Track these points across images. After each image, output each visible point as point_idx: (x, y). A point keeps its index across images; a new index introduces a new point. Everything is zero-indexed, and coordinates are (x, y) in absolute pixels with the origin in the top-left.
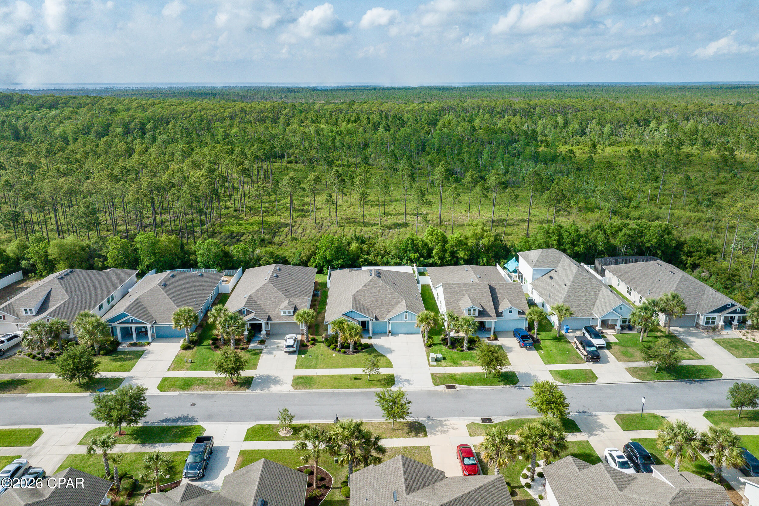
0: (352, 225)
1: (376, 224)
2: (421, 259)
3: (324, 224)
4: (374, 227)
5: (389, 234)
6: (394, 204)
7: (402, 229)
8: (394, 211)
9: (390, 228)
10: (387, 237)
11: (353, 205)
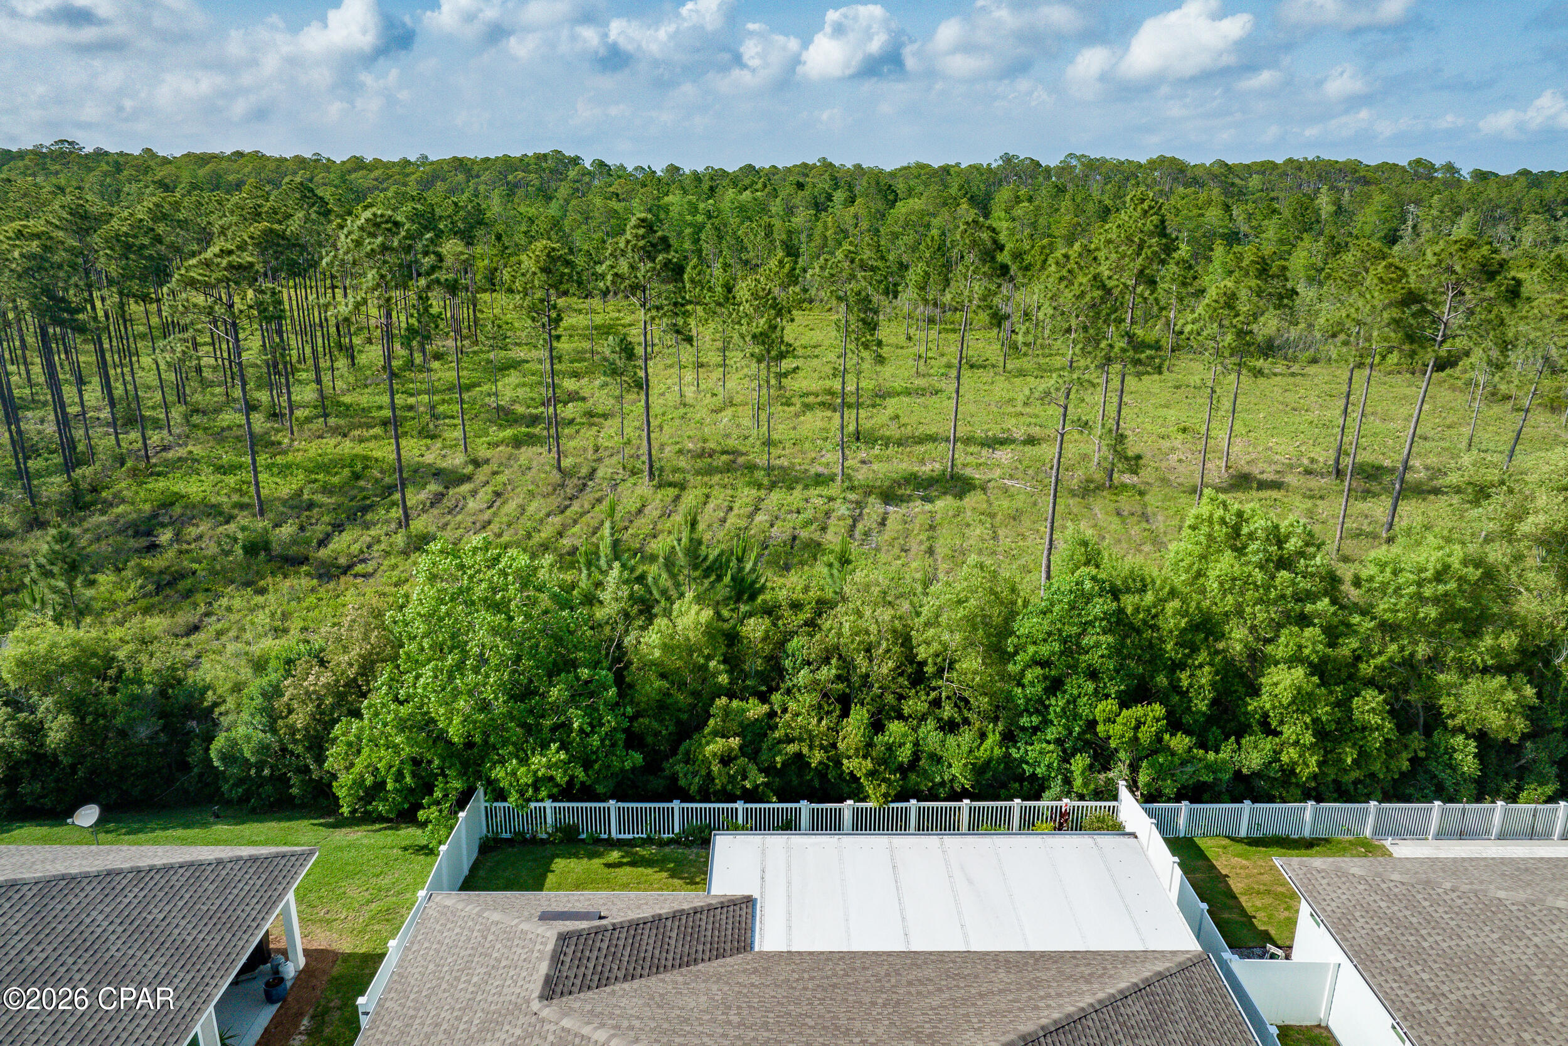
0: (716, 478)
1: (820, 480)
2: (1180, 742)
3: (600, 473)
4: (813, 492)
5: (883, 523)
6: (892, 402)
7: (944, 504)
8: (894, 426)
9: (889, 497)
10: (875, 538)
11: (732, 405)
